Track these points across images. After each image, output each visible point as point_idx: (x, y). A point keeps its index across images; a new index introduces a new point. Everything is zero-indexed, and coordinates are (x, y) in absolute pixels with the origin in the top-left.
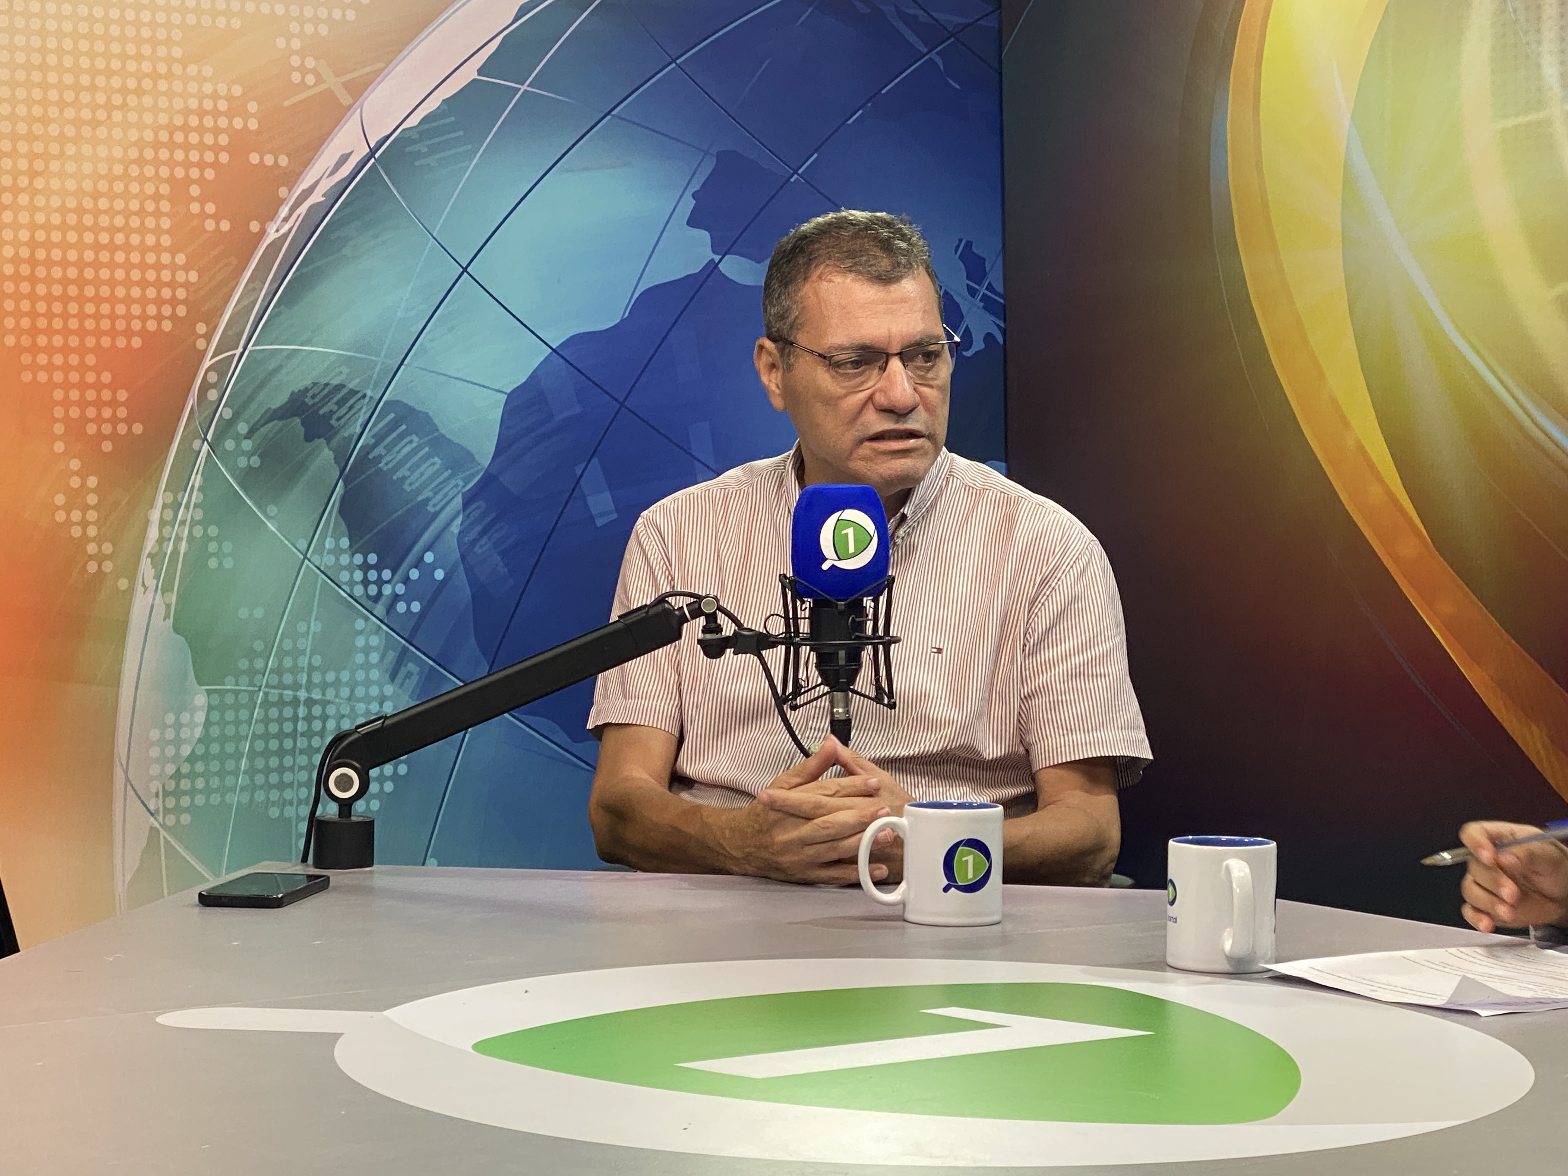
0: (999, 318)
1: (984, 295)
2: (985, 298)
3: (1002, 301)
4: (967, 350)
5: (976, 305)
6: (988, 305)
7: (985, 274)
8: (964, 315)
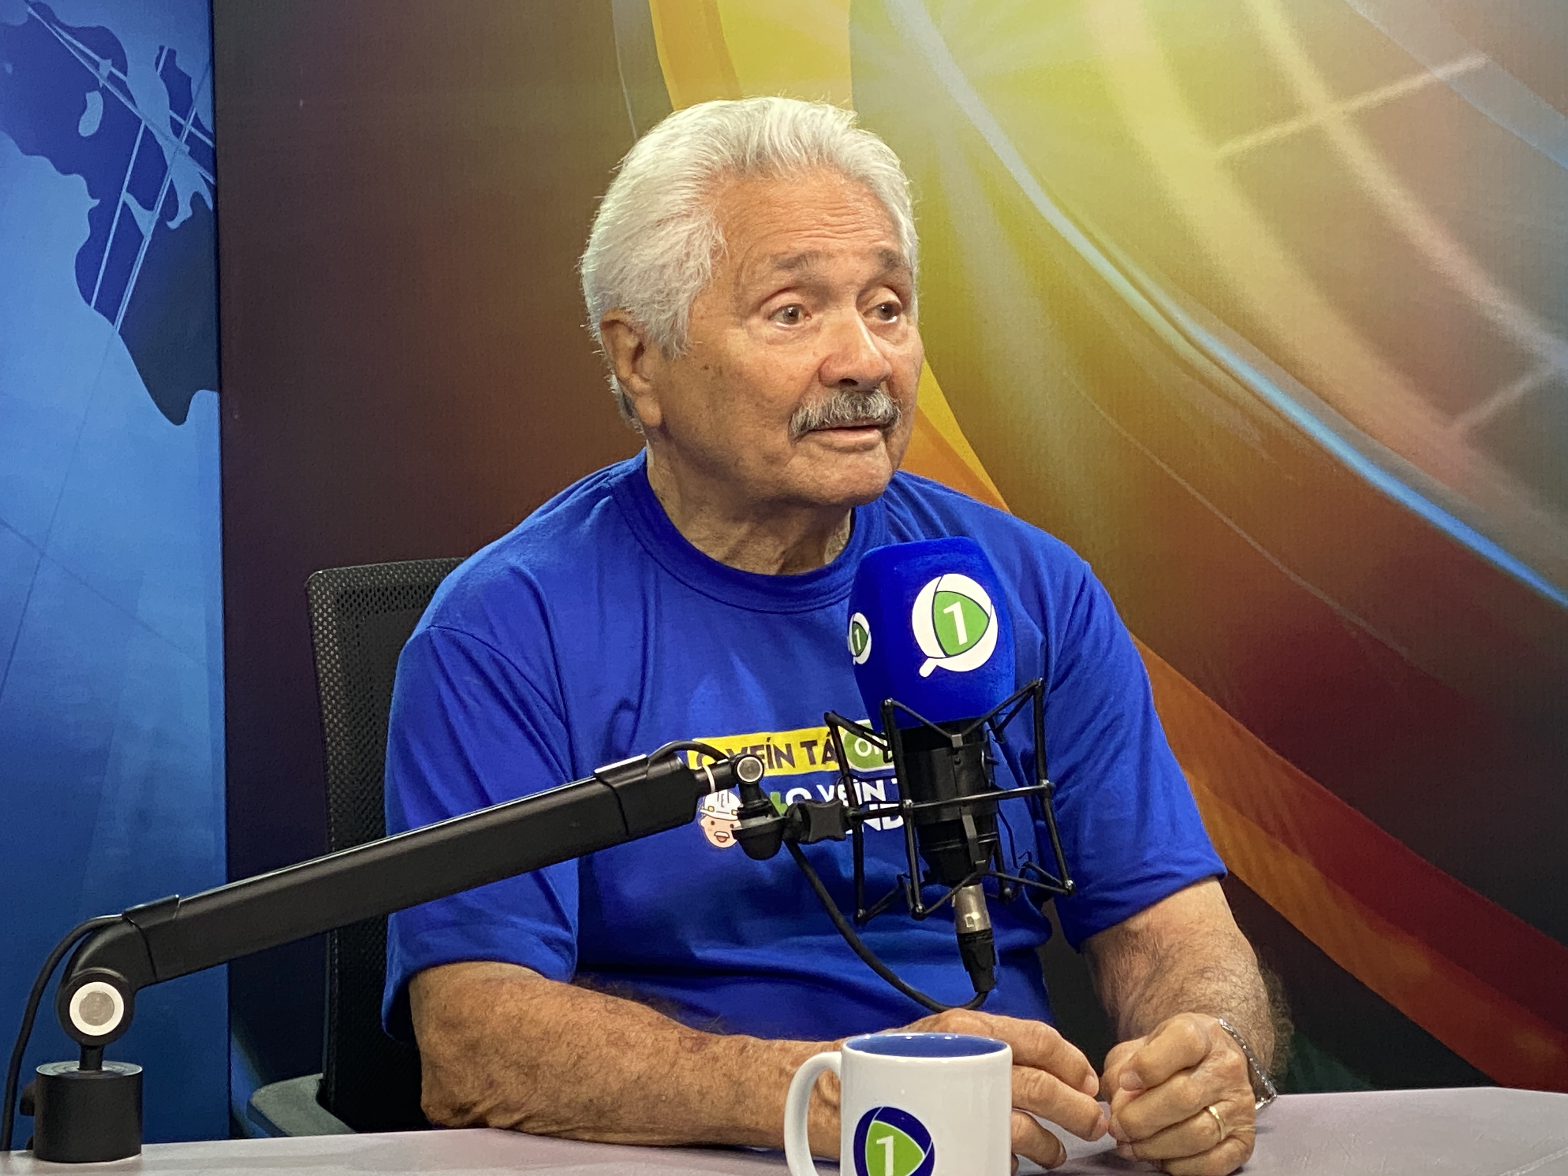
0: (209, 171)
1: (190, 133)
2: (191, 138)
3: (211, 143)
4: (172, 219)
5: (182, 151)
6: (196, 150)
7: (190, 102)
8: (168, 163)
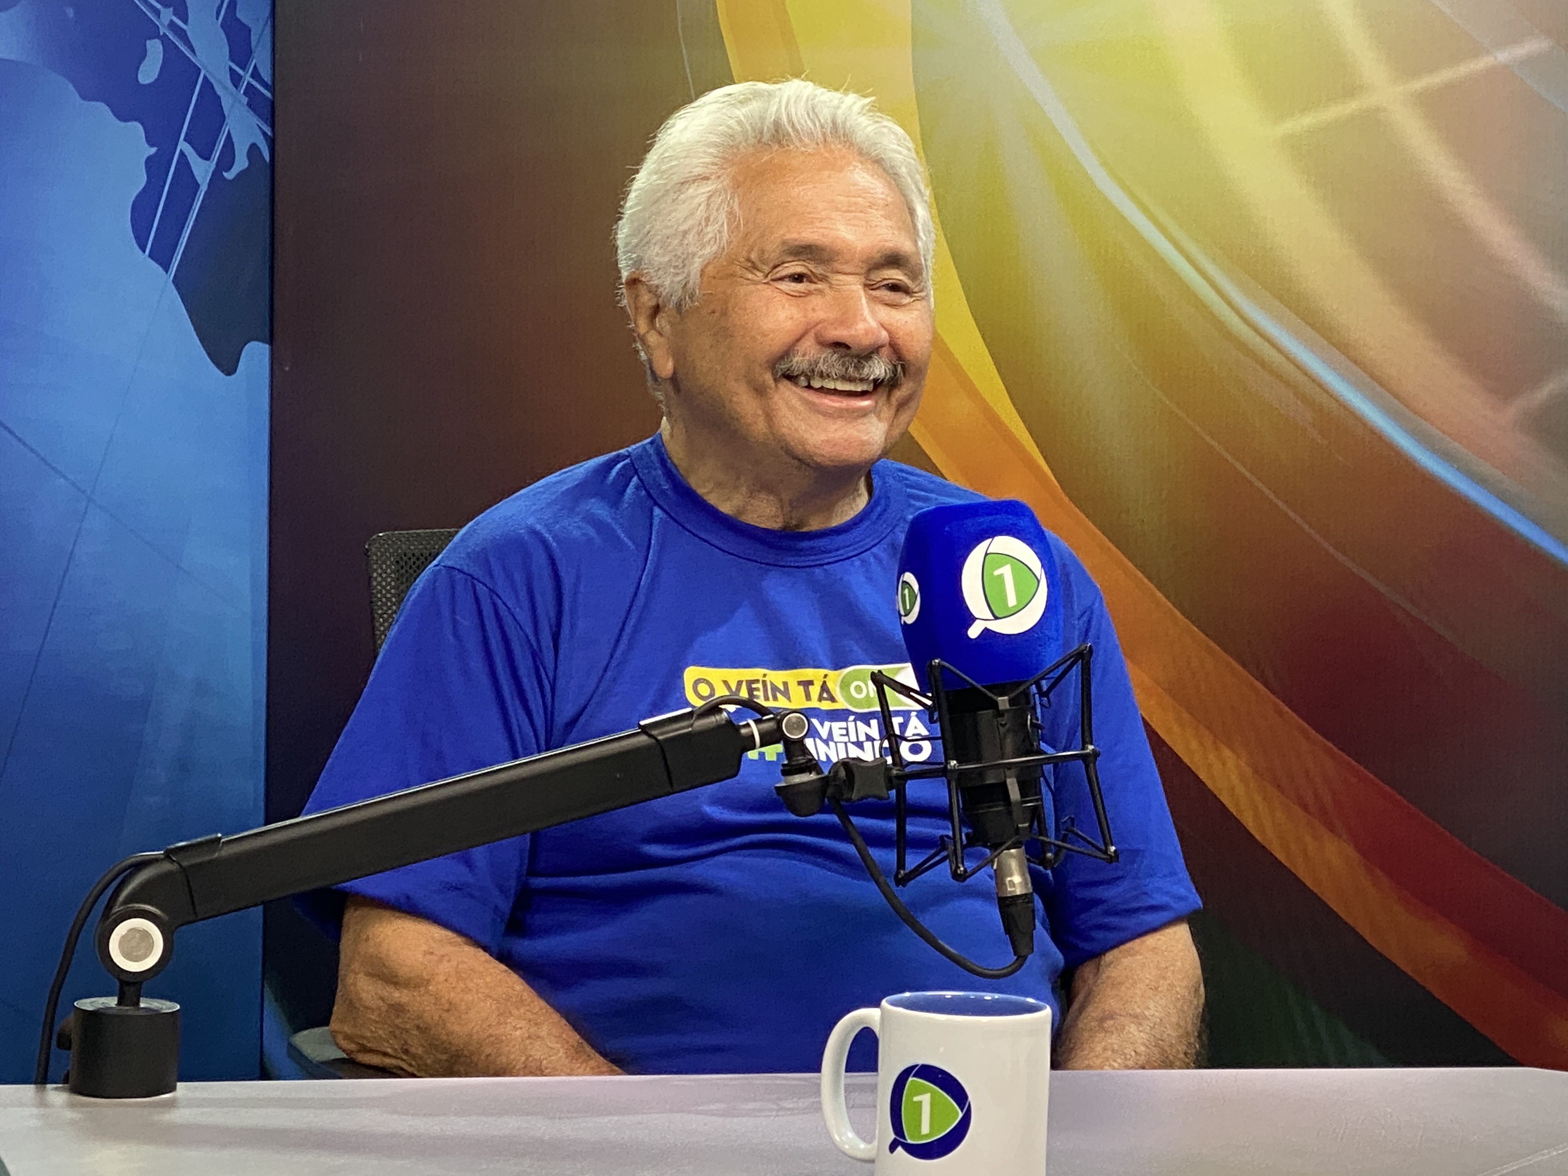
0: (266, 122)
1: (248, 83)
2: (250, 90)
3: (268, 94)
4: (229, 169)
5: (240, 102)
6: (254, 101)
7: (249, 53)
8: (226, 113)
